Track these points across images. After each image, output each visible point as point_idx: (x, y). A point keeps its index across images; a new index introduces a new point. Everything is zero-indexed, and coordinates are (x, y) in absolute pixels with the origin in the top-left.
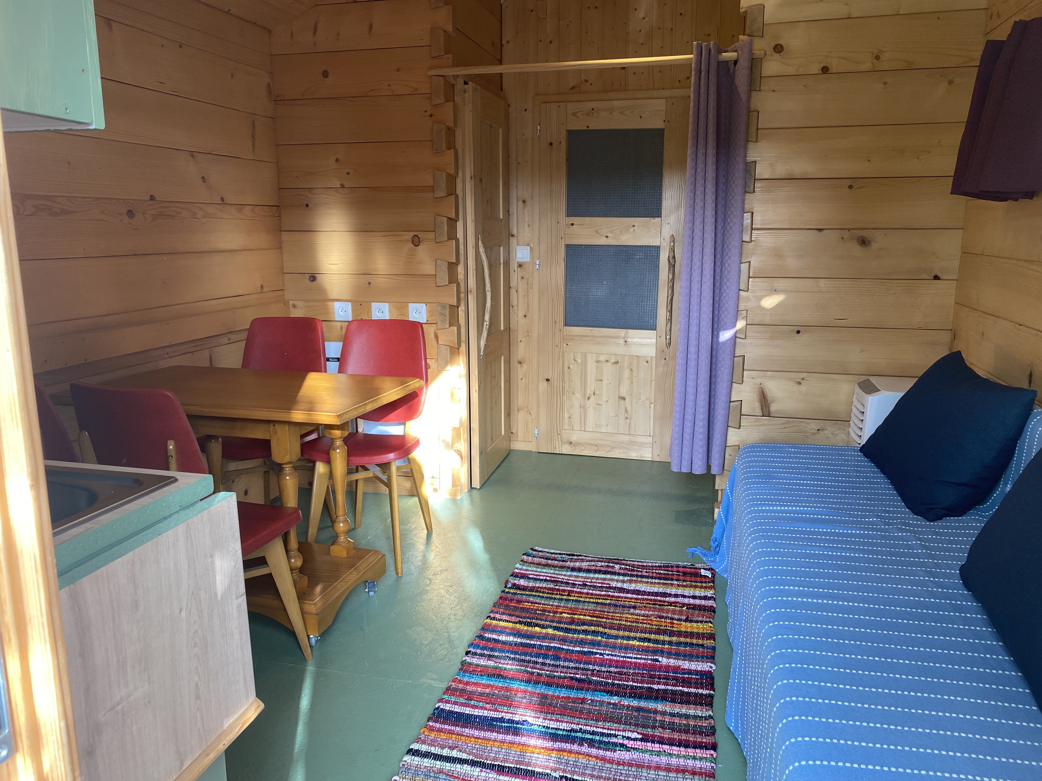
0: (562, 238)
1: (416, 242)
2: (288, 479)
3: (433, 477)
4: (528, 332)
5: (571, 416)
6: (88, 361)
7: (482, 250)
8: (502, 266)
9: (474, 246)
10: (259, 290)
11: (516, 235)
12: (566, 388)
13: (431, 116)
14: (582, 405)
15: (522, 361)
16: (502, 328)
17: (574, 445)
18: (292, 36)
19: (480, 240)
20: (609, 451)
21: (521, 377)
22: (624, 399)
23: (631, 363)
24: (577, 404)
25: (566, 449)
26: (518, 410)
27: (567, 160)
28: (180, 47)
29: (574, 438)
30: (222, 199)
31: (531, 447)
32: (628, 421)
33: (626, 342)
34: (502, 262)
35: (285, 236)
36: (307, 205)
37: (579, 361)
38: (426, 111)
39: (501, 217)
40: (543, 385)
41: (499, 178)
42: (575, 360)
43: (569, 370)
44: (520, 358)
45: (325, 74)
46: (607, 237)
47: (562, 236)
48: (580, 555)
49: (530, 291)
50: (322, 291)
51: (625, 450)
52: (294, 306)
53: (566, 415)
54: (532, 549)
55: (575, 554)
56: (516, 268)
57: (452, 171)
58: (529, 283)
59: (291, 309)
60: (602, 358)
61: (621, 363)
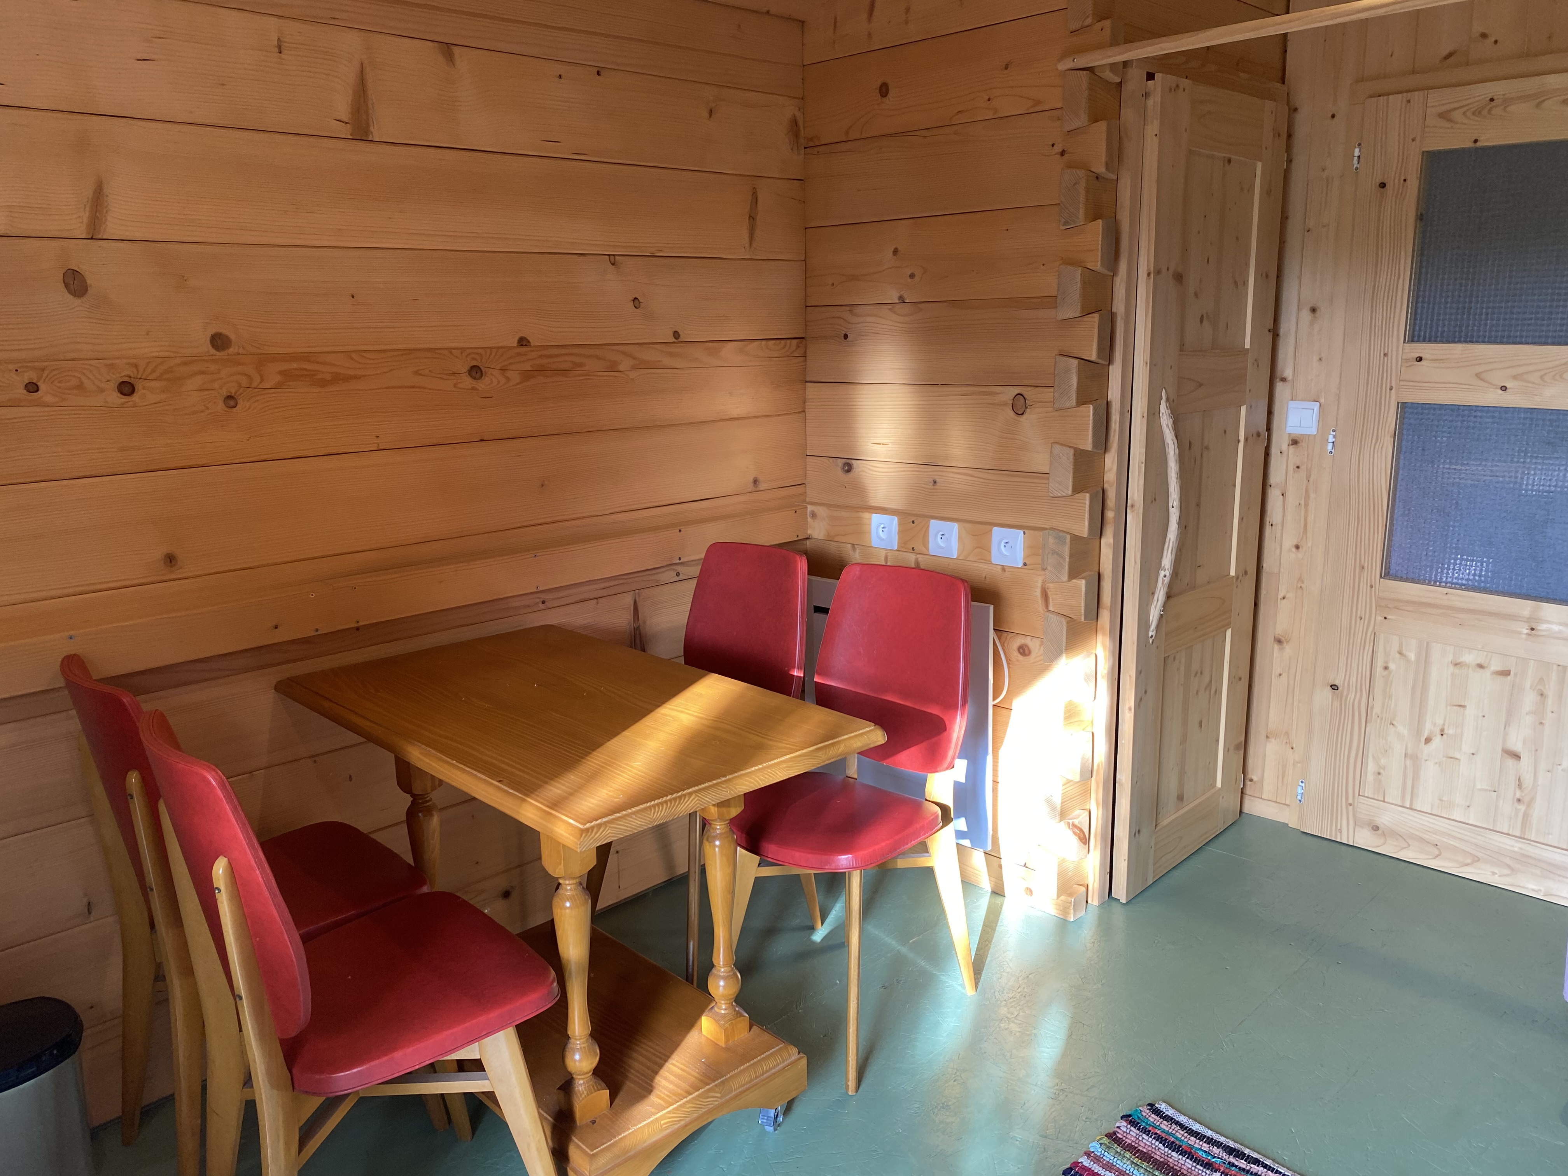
0: (1391, 389)
1: (1020, 406)
2: (567, 908)
3: (1025, 866)
4: (1300, 579)
5: (1382, 771)
6: (361, 624)
7: (1166, 421)
8: (1241, 445)
9: (1145, 415)
10: (751, 487)
11: (1290, 378)
12: (1377, 710)
13: (1062, 153)
14: (1410, 751)
15: (1283, 639)
16: (1233, 573)
17: (1384, 834)
18: (835, 27)
19: (1163, 402)
20: (1467, 865)
21: (1278, 672)
22: (1517, 756)
23: (1542, 679)
24: (1398, 749)
25: (1364, 839)
26: (1267, 737)
27: (1420, 217)
28: (598, 73)
29: (1385, 819)
30: (676, 335)
31: (1289, 818)
32: (1522, 808)
33: (1532, 629)
34: (1242, 438)
35: (812, 391)
36: (846, 337)
37: (1412, 656)
38: (1053, 145)
39: (1247, 345)
40: (1324, 695)
41: (1247, 265)
42: (1400, 653)
43: (1386, 672)
44: (1279, 631)
45: (884, 90)
46: (1504, 388)
47: (1393, 385)
48: (1256, 1162)
49: (1312, 496)
50: (859, 489)
51: (1506, 871)
52: (814, 515)
53: (1371, 767)
54: (1152, 1107)
55: (1247, 1151)
56: (1284, 447)
57: (1096, 263)
58: (1311, 480)
59: (809, 519)
60: (1469, 658)
61: (1516, 675)
